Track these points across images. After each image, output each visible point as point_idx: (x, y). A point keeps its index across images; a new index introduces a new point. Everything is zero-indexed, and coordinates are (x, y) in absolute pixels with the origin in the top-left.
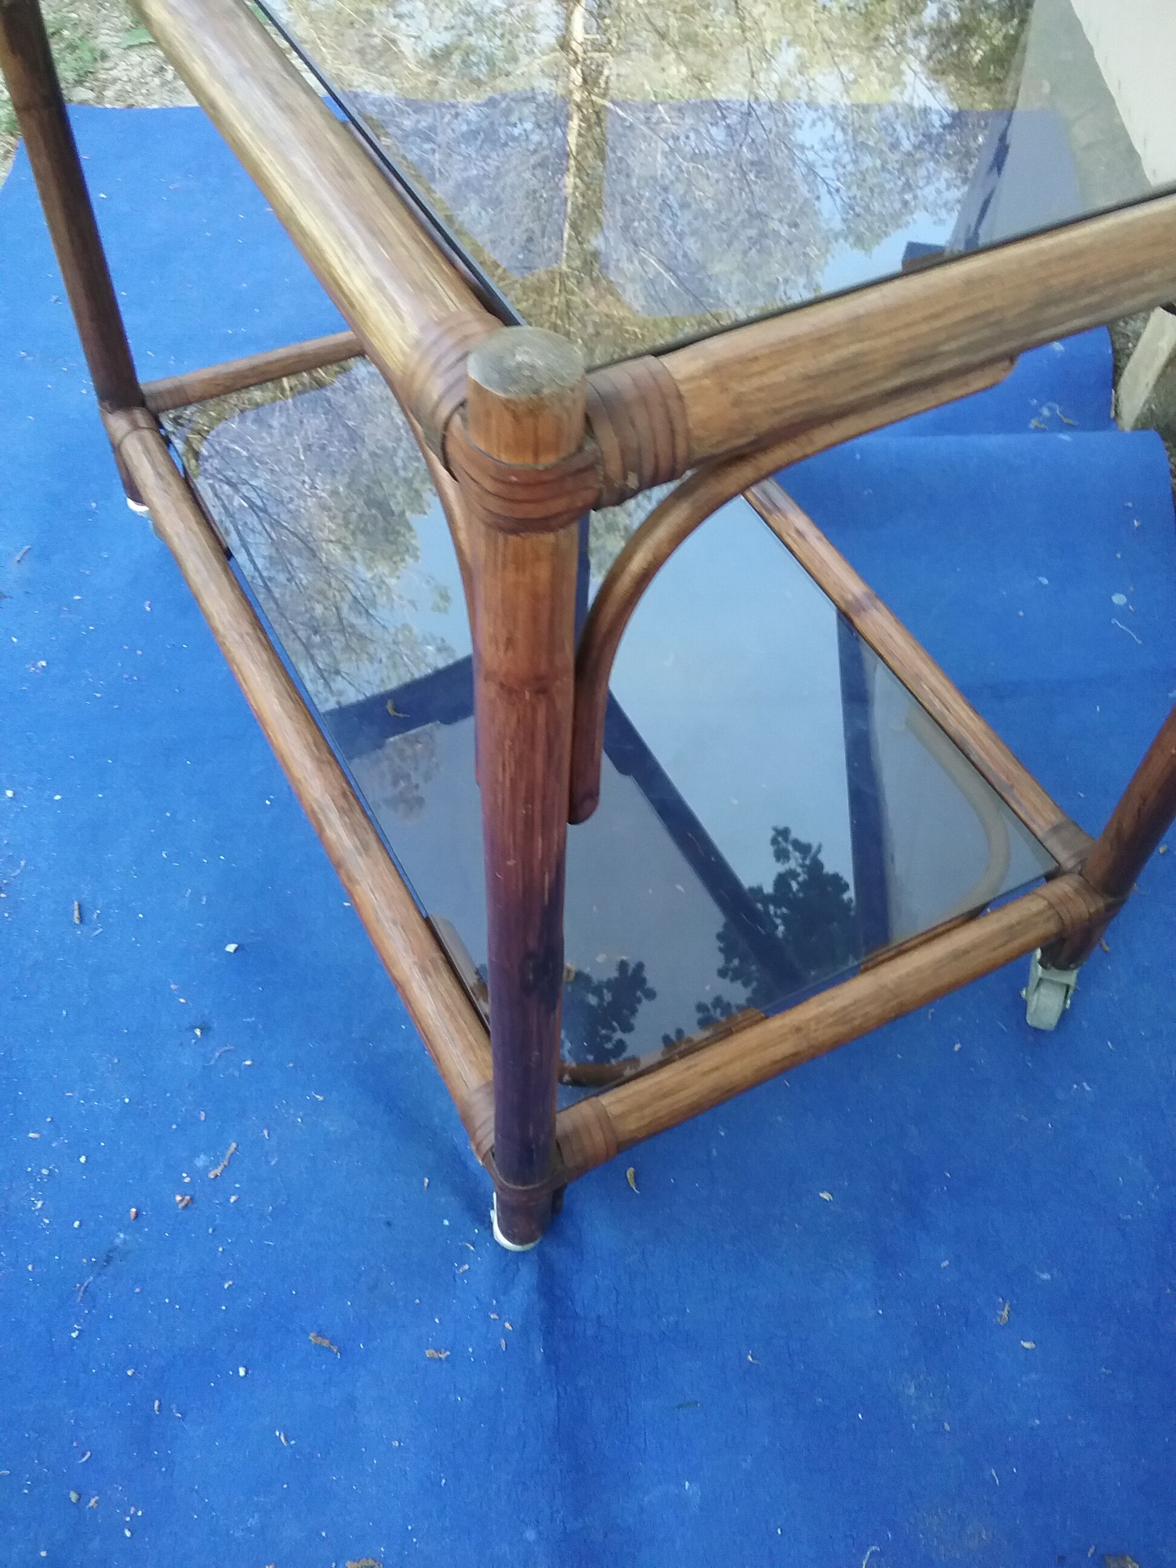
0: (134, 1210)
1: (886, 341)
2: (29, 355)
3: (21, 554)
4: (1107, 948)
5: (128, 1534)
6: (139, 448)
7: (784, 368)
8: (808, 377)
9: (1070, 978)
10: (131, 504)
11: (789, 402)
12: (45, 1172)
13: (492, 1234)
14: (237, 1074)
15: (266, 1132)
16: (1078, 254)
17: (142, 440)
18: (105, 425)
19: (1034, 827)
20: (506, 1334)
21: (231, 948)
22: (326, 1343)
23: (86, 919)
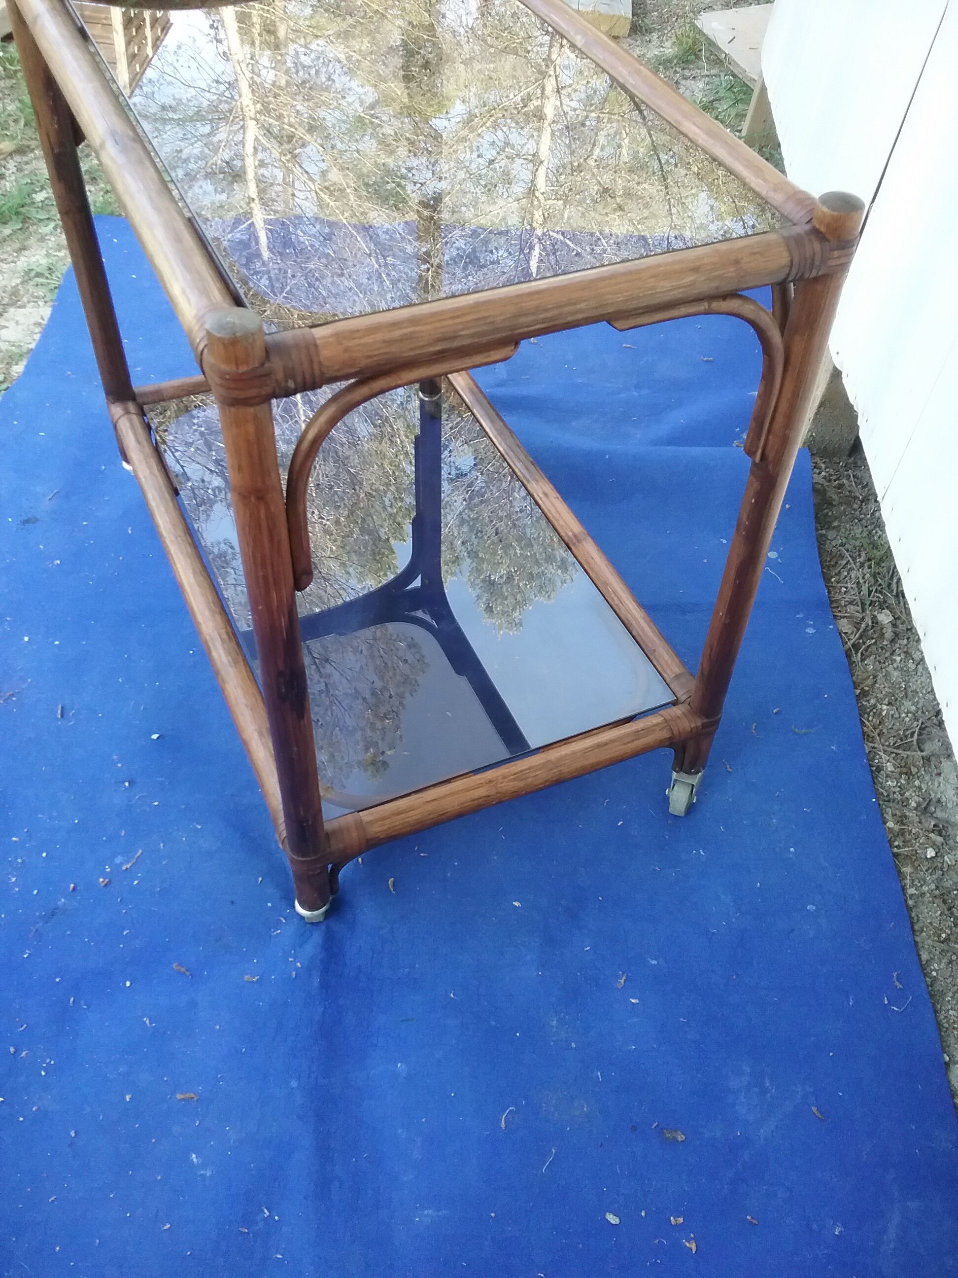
0: (72, 885)
1: (429, 327)
2: (72, 374)
3: (52, 495)
4: (730, 770)
5: (43, 1073)
6: (128, 424)
7: (373, 336)
8: (384, 341)
9: (695, 780)
10: (125, 464)
11: (376, 353)
12: (19, 861)
13: (294, 907)
14: (148, 809)
15: (162, 845)
16: (538, 292)
17: (130, 421)
18: (109, 410)
19: (665, 676)
20: (296, 969)
21: (155, 737)
22: (183, 970)
23: (65, 716)
